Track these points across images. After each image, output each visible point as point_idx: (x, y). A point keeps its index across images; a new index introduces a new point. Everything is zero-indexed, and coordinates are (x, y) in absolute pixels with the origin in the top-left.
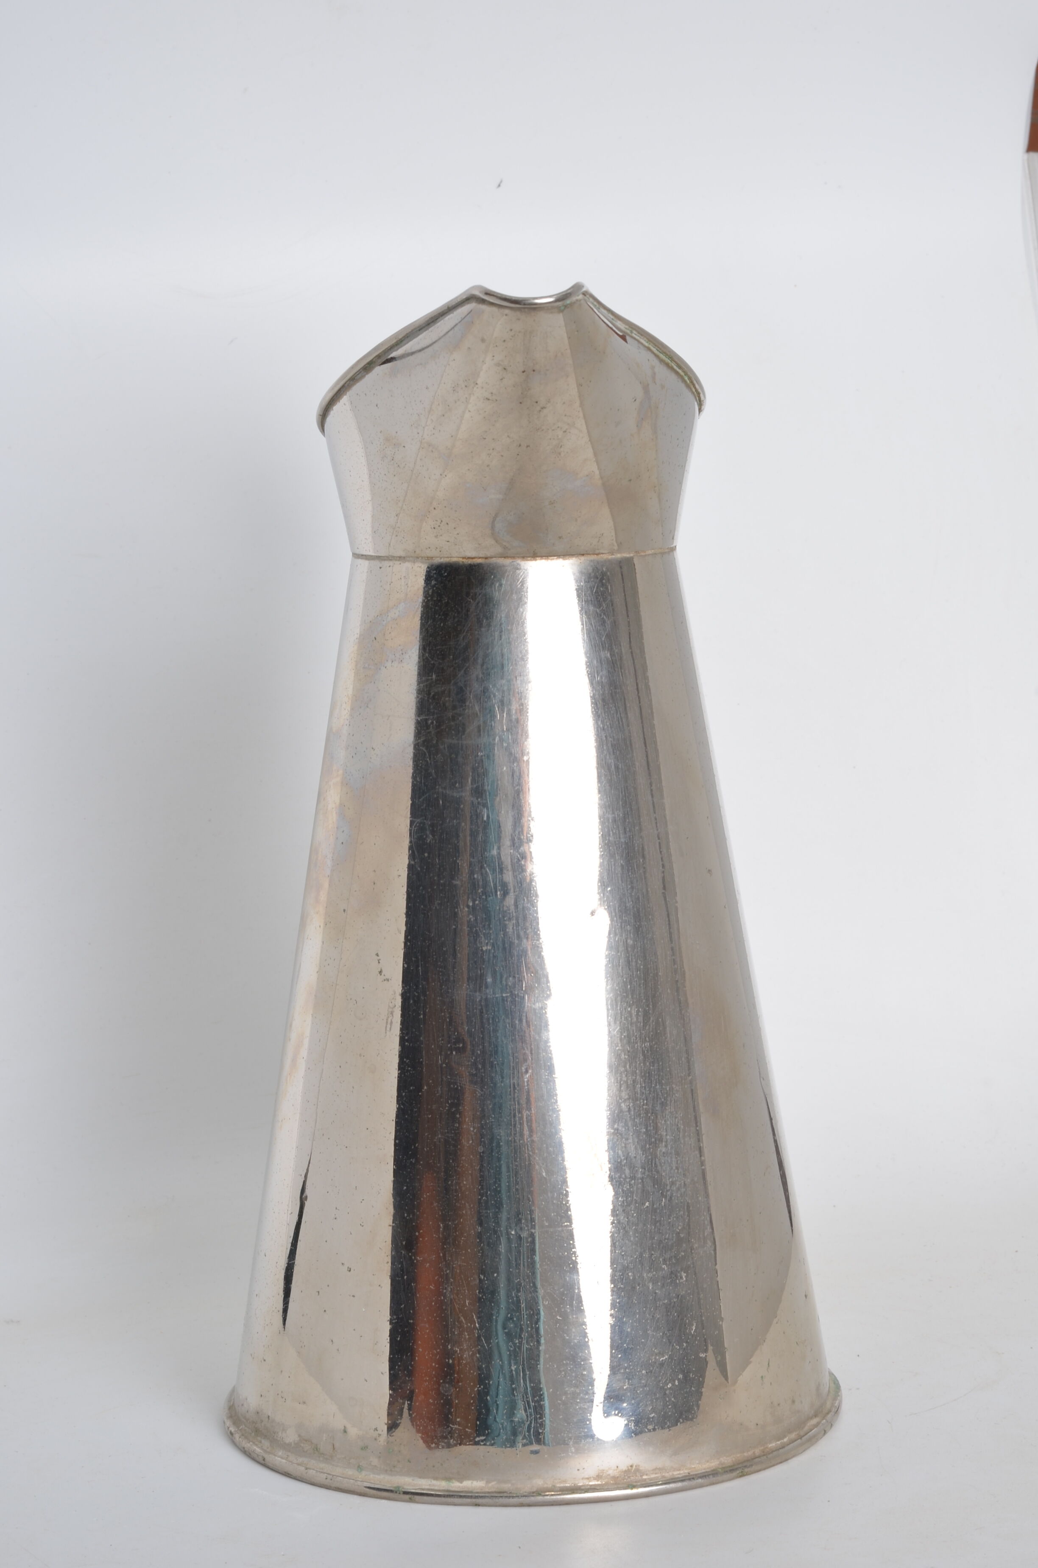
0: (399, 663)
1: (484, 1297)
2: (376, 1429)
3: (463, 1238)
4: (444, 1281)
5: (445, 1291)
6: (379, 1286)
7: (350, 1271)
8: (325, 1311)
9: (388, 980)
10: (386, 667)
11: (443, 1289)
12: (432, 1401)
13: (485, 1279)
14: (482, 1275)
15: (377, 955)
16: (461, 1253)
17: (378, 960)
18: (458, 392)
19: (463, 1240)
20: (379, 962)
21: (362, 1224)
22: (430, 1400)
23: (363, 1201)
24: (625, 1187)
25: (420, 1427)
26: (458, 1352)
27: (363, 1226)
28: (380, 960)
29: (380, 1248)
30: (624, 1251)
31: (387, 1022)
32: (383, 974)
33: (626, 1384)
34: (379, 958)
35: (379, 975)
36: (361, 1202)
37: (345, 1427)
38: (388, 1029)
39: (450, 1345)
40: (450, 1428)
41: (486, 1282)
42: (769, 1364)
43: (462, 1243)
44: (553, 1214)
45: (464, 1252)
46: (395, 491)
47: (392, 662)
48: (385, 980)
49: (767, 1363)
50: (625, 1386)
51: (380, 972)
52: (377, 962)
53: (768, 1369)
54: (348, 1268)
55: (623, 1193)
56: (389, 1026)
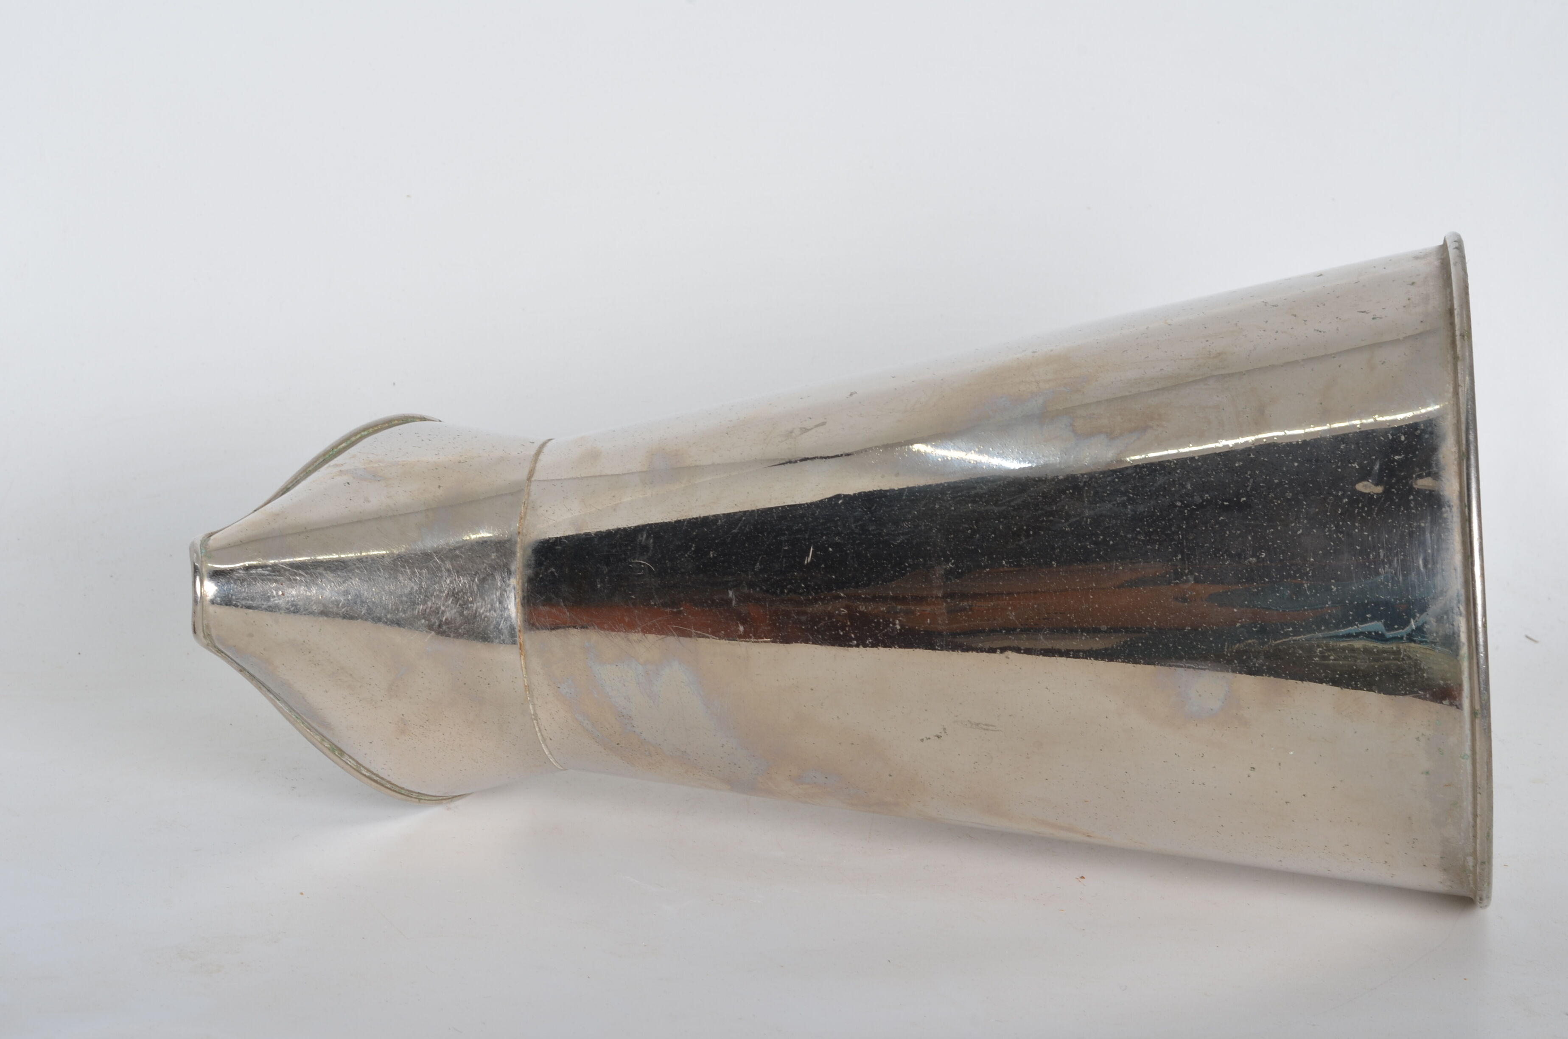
0: (632, 719)
1: (1260, 622)
2: (1418, 739)
3: (1199, 646)
4: (1247, 666)
5: (1257, 665)
6: (1262, 736)
7: (1254, 768)
8: (1304, 795)
9: (945, 729)
10: (641, 733)
11: (1255, 667)
12: (1378, 678)
13: (1240, 621)
14: (1236, 625)
15: (922, 740)
16: (1214, 648)
17: (927, 739)
18: (319, 660)
19: (1201, 646)
20: (929, 738)
21: (1202, 755)
22: (1376, 679)
23: (1177, 755)
24: (1145, 472)
25: (1407, 690)
26: (1321, 649)
27: (1203, 755)
28: (926, 738)
29: (1223, 736)
30: (1212, 472)
31: (987, 730)
32: (940, 734)
33: (1353, 465)
34: (925, 739)
35: (942, 738)
36: (1179, 756)
37: (1422, 773)
38: (994, 728)
39: (1314, 659)
40: (1404, 658)
41: (1244, 620)
42: (1362, 312)
43: (1205, 647)
44: (1170, 550)
45: (1213, 645)
46: (458, 724)
47: (633, 726)
48: (945, 732)
49: (1362, 313)
50: (1356, 466)
51: (939, 737)
52: (929, 740)
53: (1367, 313)
54: (1251, 770)
55: (1151, 475)
56: (991, 728)
